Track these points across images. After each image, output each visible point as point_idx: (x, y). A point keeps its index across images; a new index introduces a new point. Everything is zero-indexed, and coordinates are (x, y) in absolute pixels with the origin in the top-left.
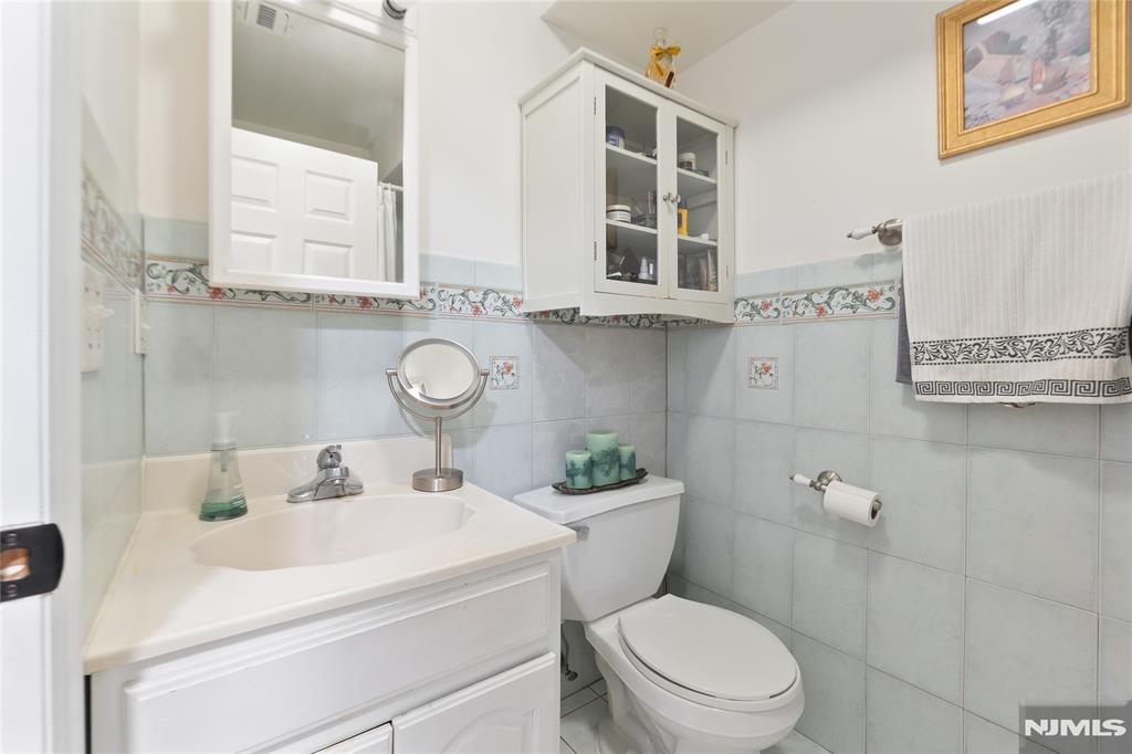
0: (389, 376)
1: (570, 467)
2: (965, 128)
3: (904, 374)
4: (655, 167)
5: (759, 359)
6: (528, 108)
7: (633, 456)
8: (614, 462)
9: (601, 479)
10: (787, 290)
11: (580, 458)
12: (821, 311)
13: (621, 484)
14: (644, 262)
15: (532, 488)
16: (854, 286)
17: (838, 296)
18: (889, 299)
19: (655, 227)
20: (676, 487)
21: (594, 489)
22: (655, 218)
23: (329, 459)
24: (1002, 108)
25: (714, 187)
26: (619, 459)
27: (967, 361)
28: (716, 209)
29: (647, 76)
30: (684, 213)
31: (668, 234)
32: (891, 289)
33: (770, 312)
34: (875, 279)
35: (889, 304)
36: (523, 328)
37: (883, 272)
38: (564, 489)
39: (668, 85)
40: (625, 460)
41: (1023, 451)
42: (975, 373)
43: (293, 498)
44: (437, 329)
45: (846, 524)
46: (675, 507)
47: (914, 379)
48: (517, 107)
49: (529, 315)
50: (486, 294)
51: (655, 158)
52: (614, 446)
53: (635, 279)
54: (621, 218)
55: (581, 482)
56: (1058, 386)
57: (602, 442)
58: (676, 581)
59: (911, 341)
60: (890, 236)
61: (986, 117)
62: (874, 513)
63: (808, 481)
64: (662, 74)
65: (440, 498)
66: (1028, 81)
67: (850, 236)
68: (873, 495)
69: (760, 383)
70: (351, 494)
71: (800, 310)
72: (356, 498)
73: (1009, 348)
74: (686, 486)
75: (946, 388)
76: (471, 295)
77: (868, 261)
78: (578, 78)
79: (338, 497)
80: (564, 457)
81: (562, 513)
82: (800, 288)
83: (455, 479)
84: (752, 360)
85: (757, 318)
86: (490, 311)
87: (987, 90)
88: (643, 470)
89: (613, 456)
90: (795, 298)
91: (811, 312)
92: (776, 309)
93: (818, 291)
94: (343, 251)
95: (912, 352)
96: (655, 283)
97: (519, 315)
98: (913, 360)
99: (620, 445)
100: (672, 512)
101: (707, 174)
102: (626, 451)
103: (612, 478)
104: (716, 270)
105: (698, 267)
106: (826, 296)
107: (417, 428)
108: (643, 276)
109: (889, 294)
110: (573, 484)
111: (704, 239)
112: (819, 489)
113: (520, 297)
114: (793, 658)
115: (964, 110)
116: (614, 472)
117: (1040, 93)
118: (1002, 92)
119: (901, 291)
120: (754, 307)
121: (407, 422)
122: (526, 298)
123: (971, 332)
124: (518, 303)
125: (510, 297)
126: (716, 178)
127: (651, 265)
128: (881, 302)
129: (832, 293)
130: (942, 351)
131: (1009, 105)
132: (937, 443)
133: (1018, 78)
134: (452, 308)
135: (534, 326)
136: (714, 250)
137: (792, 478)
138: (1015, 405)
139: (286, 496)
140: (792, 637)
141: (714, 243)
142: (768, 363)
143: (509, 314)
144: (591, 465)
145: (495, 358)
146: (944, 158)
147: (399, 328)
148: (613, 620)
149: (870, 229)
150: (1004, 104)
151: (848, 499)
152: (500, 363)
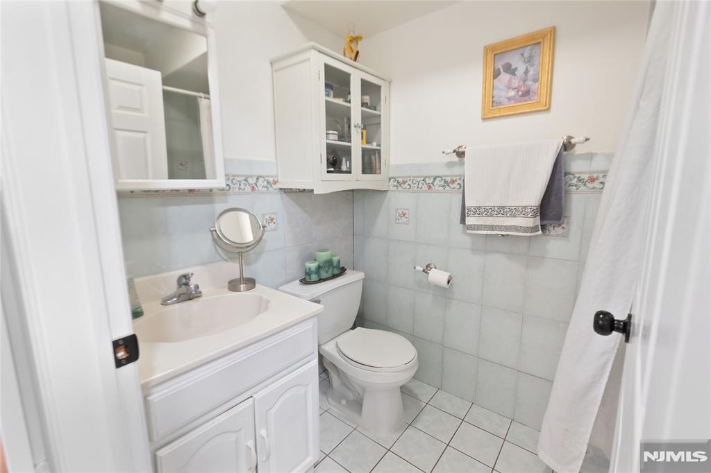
0: (212, 231)
1: (308, 270)
2: (493, 107)
3: (463, 220)
4: (349, 108)
5: (400, 209)
6: (276, 66)
7: (339, 261)
8: (330, 266)
9: (324, 275)
10: (415, 175)
11: (313, 266)
12: (430, 187)
13: (334, 276)
14: (344, 160)
15: (287, 282)
16: (444, 176)
17: (438, 180)
18: (459, 184)
19: (350, 142)
20: (361, 275)
21: (321, 280)
22: (350, 137)
23: (184, 280)
24: (507, 100)
25: (380, 116)
26: (332, 264)
27: (487, 216)
28: (380, 127)
29: (345, 55)
30: (365, 132)
31: (357, 144)
32: (460, 179)
33: (406, 186)
34: (454, 174)
35: (459, 186)
36: (279, 196)
37: (457, 171)
38: (305, 282)
39: (355, 59)
40: (335, 264)
41: (504, 253)
42: (489, 221)
43: (164, 303)
44: (233, 201)
45: (437, 287)
46: (360, 286)
47: (467, 223)
48: (269, 64)
49: (281, 189)
50: (257, 179)
51: (350, 102)
52: (329, 258)
53: (341, 172)
54: (334, 139)
55: (314, 277)
56: (516, 228)
57: (324, 256)
58: (361, 321)
59: (466, 206)
60: (461, 154)
61: (500, 103)
62: (448, 282)
63: (422, 269)
64: (352, 51)
65: (244, 294)
66: (516, 90)
67: (443, 152)
68: (448, 274)
69: (401, 221)
70: (197, 297)
71: (420, 186)
72: (200, 299)
73: (502, 211)
74: (365, 274)
75: (478, 227)
76: (250, 180)
77: (450, 165)
78: (309, 59)
79: (190, 299)
80: (305, 266)
81: (307, 295)
82: (420, 175)
83: (251, 283)
84: (397, 209)
85: (400, 188)
86: (260, 188)
87: (501, 90)
88: (343, 268)
89: (329, 263)
90: (418, 179)
91: (425, 187)
92: (409, 185)
93: (429, 177)
94: (142, 135)
95: (467, 211)
96: (350, 172)
97: (276, 189)
98: (466, 215)
99: (333, 256)
100: (359, 288)
101: (375, 110)
102: (335, 259)
103: (329, 274)
104: (380, 162)
105: (370, 158)
106: (432, 180)
107: (225, 258)
108: (344, 168)
109: (459, 182)
110: (310, 279)
111: (374, 146)
112: (426, 272)
113: (276, 179)
114: (413, 348)
115: (493, 97)
116: (330, 271)
117: (521, 96)
118: (507, 92)
119: (464, 180)
120: (398, 182)
121: (220, 255)
122: (280, 180)
123: (490, 203)
124: (275, 182)
125: (271, 180)
126: (380, 111)
127: (348, 162)
128: (455, 185)
129: (435, 179)
130: (478, 211)
131: (509, 99)
132: (474, 250)
133: (514, 87)
134: (240, 188)
135: (285, 195)
136: (379, 151)
137: (415, 268)
138: (502, 235)
139: (160, 302)
140: (413, 338)
141: (379, 148)
142: (405, 212)
143: (270, 189)
144: (319, 268)
145: (264, 214)
146: (484, 119)
147: (211, 202)
148: (333, 343)
149: (452, 151)
150: (507, 98)
151: (438, 276)
152: (267, 217)
